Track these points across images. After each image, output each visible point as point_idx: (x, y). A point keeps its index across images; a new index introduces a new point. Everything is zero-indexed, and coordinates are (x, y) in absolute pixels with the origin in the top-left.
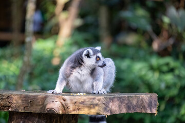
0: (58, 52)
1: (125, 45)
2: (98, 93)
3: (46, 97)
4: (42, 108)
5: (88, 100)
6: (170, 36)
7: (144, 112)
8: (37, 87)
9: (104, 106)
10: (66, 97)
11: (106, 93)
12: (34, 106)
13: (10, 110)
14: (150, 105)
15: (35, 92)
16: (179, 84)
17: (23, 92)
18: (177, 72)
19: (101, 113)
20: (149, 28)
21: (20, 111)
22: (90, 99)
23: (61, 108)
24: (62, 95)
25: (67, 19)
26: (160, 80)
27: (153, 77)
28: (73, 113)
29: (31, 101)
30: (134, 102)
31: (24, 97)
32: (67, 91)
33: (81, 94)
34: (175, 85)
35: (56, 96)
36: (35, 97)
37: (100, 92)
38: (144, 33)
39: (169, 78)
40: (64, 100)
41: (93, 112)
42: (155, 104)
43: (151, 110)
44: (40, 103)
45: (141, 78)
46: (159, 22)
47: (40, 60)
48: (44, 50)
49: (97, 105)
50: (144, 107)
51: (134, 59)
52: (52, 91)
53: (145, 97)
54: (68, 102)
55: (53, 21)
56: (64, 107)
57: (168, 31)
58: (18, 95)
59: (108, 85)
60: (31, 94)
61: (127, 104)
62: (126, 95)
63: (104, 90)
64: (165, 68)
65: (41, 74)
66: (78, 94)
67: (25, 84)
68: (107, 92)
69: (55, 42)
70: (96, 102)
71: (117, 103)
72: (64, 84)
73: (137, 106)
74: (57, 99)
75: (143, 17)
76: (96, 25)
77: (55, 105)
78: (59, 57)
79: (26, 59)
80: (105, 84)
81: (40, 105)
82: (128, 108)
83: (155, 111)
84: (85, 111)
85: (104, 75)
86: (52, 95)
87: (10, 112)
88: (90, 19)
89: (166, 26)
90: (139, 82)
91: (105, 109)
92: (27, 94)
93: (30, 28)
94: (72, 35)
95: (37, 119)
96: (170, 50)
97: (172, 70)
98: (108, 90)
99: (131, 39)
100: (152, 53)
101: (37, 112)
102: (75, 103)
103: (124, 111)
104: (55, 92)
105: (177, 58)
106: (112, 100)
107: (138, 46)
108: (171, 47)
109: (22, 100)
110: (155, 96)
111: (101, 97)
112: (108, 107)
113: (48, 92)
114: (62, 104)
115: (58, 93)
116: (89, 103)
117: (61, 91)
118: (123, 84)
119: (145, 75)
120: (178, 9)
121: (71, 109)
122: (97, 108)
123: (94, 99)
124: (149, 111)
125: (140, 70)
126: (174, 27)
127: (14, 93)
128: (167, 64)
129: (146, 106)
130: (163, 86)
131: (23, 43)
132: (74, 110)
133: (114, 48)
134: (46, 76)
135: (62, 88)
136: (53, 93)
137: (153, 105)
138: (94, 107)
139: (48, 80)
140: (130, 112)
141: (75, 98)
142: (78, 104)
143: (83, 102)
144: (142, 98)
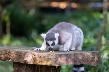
5: (46, 56)
9: (54, 60)
12: (21, 59)
13: (10, 60)
19: (53, 65)
22: (48, 55)
23: (33, 60)
29: (19, 55)
30: (80, 58)
40: (35, 55)
41: (49, 64)
49: (50, 59)
54: (37, 57)
58: (14, 51)
70: (50, 57)
73: (82, 60)
74: (30, 55)
77: (29, 59)
82: (75, 61)
84: (44, 63)
91: (55, 62)
95: (25, 67)
111: (53, 54)
112: (57, 60)
113: (35, 49)
121: (38, 61)
122: (50, 61)
132: (39, 62)
140: (77, 64)
141: (40, 54)
142: (42, 58)
143: (44, 57)
144: (87, 55)
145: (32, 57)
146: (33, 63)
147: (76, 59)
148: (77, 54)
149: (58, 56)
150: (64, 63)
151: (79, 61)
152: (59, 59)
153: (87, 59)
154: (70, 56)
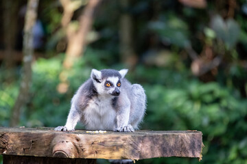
0: (65, 76)
1: (155, 67)
2: (123, 131)
3: (53, 136)
4: (48, 150)
5: (109, 140)
6: (215, 55)
7: (184, 155)
8: (39, 123)
9: (130, 147)
10: (80, 136)
11: (133, 130)
12: (38, 148)
13: (5, 152)
14: (193, 147)
15: (38, 129)
16: (227, 119)
17: (22, 130)
18: (224, 103)
19: (127, 157)
20: (187, 44)
21: (19, 154)
22: (113, 138)
23: (74, 150)
24: (75, 133)
25: (77, 32)
26: (202, 113)
27: (193, 110)
28: (89, 157)
29: (33, 142)
30: (172, 143)
31: (25, 136)
32: (82, 127)
33: (100, 132)
34: (221, 120)
35: (67, 134)
36: (39, 136)
37: (125, 128)
38: (180, 50)
39: (214, 110)
40: (78, 140)
41: (116, 155)
42: (199, 146)
43: (193, 153)
44: (46, 144)
45: (177, 111)
46: (200, 37)
47: (41, 86)
48: (47, 73)
49: (122, 146)
50: (185, 150)
51: (167, 85)
52: (62, 128)
53: (186, 136)
54: (83, 142)
55: (59, 35)
56: (78, 149)
57: (212, 48)
58: (16, 133)
59: (136, 120)
60: (33, 132)
61: (161, 145)
62: (161, 134)
63: (131, 127)
64: (208, 98)
65: (42, 105)
66: (97, 132)
67: (22, 118)
68: (135, 130)
69: (62, 62)
70: (120, 142)
71: (148, 144)
72: (78, 118)
73: (175, 148)
74: (68, 139)
75: (179, 29)
76: (116, 40)
77: (66, 147)
78: (67, 82)
79: (23, 85)
80: (133, 119)
81: (45, 147)
82: (164, 150)
83: (199, 155)
84: (105, 155)
85: (131, 107)
86: (62, 132)
87: (4, 155)
88: (108, 32)
89: (209, 42)
90: (174, 116)
91: (133, 152)
92: (27, 131)
93: (29, 43)
94: (84, 54)
96: (215, 73)
97: (217, 101)
98: (136, 126)
99: (163, 59)
100: (191, 78)
101: (41, 156)
102: (93, 143)
103: (158, 154)
104: (65, 129)
105: (224, 84)
106: (142, 139)
107: (172, 68)
108: (216, 69)
110: (199, 134)
111: (128, 136)
112: (136, 149)
113: (56, 129)
114: (75, 146)
115: (69, 129)
116: (111, 144)
117: (74, 128)
118: (153, 118)
119: (182, 107)
120: (225, 18)
121: (87, 152)
122: (122, 150)
123: (118, 138)
124: (191, 155)
125: (176, 100)
126: (220, 43)
127: (11, 130)
128: (211, 93)
129: (187, 147)
130: (205, 121)
131: (19, 63)
132: (91, 153)
133: (140, 71)
134: (49, 108)
135: (75, 124)
136: (62, 130)
137: (196, 146)
138: (118, 150)
139: (52, 113)
140: (166, 156)
141: (91, 137)
142: (96, 145)
143: (103, 142)
144: (182, 137)
145: (73, 143)
146: (76, 155)
147: (164, 146)
149: (137, 140)
150: (147, 154)
151: (170, 151)
152: (140, 145)
153: (182, 145)
154: (156, 139)
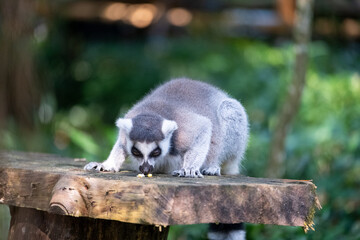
5: (128, 190)
9: (155, 204)
10: (91, 181)
12: (40, 196)
13: (2, 201)
14: (287, 208)
19: (148, 220)
22: (133, 188)
23: (80, 204)
29: (34, 185)
30: (240, 200)
36: (41, 176)
37: (187, 172)
40: (87, 187)
41: (135, 217)
42: (304, 208)
43: (288, 219)
44: (49, 191)
49: (142, 202)
50: (269, 213)
52: (94, 165)
54: (94, 192)
58: (16, 169)
70: (141, 195)
71: (189, 200)
73: (248, 208)
74: (72, 185)
81: (49, 195)
82: (222, 211)
84: (120, 216)
91: (158, 212)
102: (107, 193)
103: (210, 218)
104: (99, 168)
106: (174, 192)
109: (22, 182)
112: (164, 207)
114: (82, 196)
116: (129, 196)
121: (98, 208)
122: (141, 208)
123: (139, 187)
124: (282, 222)
129: (276, 209)
132: (103, 211)
137: (295, 207)
138: (136, 207)
140: (228, 222)
141: (107, 184)
142: (111, 198)
143: (120, 194)
144: (263, 191)
145: (80, 192)
146: (83, 211)
147: (225, 204)
148: (229, 186)
149: (166, 192)
150: (185, 218)
151: (237, 213)
152: (172, 202)
153: (264, 204)
154: (207, 193)
